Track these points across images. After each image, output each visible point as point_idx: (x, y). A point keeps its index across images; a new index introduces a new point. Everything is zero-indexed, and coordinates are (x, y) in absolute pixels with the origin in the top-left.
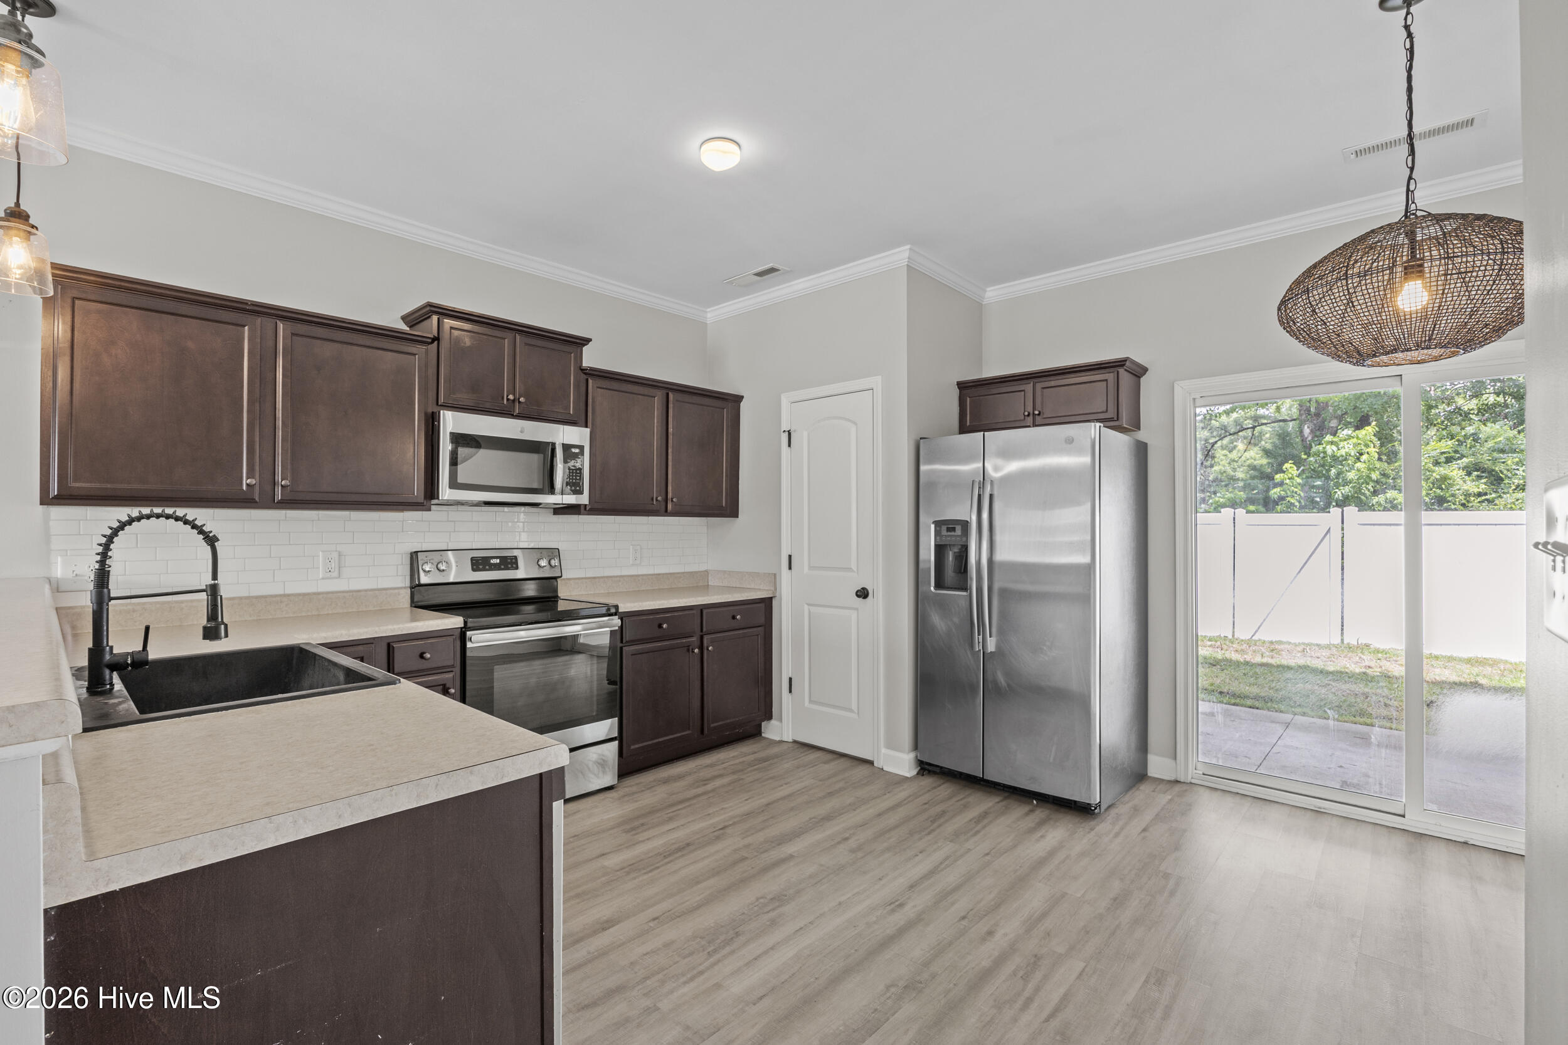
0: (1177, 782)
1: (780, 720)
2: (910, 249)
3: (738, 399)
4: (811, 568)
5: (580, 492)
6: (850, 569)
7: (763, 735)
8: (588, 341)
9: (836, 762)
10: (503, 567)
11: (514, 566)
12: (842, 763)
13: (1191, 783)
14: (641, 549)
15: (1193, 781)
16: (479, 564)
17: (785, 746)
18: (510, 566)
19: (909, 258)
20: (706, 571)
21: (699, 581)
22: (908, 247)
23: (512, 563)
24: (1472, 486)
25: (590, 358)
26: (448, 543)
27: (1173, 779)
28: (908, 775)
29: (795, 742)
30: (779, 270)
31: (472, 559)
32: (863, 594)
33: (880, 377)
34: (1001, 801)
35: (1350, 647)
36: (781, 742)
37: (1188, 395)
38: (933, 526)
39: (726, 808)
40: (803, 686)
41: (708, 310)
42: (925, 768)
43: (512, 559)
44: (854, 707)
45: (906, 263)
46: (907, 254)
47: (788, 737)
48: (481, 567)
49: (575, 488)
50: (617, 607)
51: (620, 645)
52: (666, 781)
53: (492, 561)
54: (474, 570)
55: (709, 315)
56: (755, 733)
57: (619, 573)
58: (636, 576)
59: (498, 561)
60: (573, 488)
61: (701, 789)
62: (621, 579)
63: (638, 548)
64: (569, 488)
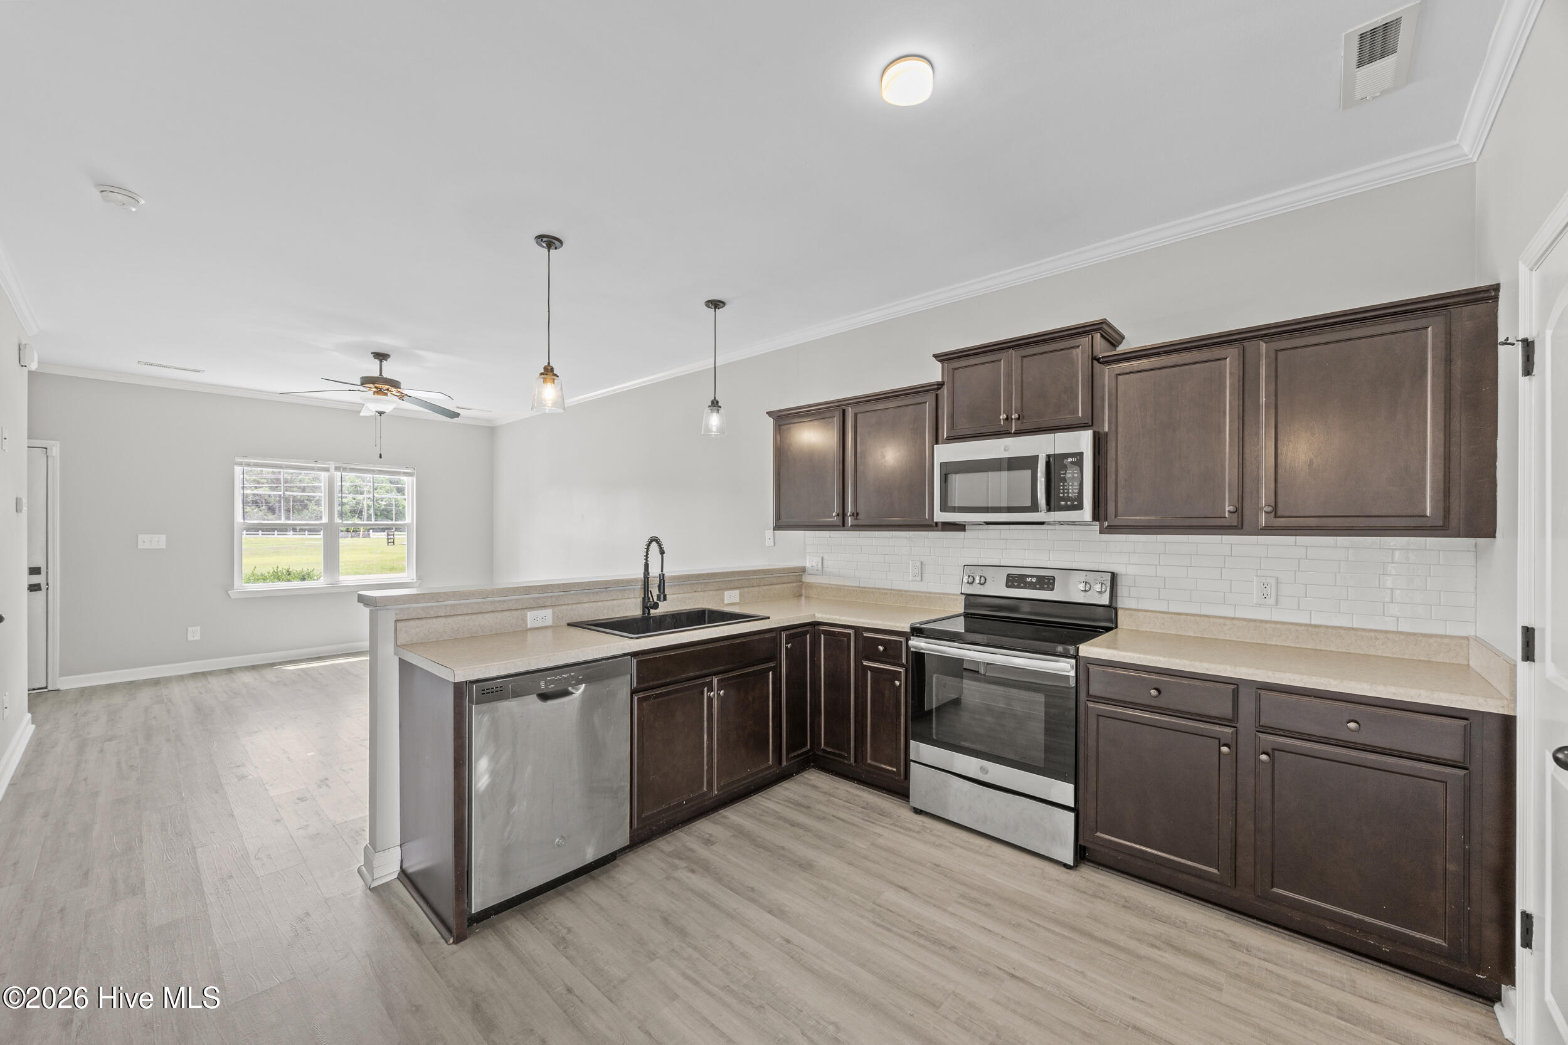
5: (1080, 507)
10: (1038, 586)
11: (1051, 586)
14: (1277, 583)
16: (1014, 581)
18: (1046, 586)
23: (1049, 583)
31: (1008, 575)
43: (1049, 580)
48: (1016, 584)
49: (1072, 503)
53: (1029, 580)
54: (1008, 586)
57: (1229, 613)
58: (1262, 621)
59: (1034, 580)
60: (1069, 503)
61: (1132, 944)
62: (1228, 622)
63: (1273, 581)
64: (1063, 503)
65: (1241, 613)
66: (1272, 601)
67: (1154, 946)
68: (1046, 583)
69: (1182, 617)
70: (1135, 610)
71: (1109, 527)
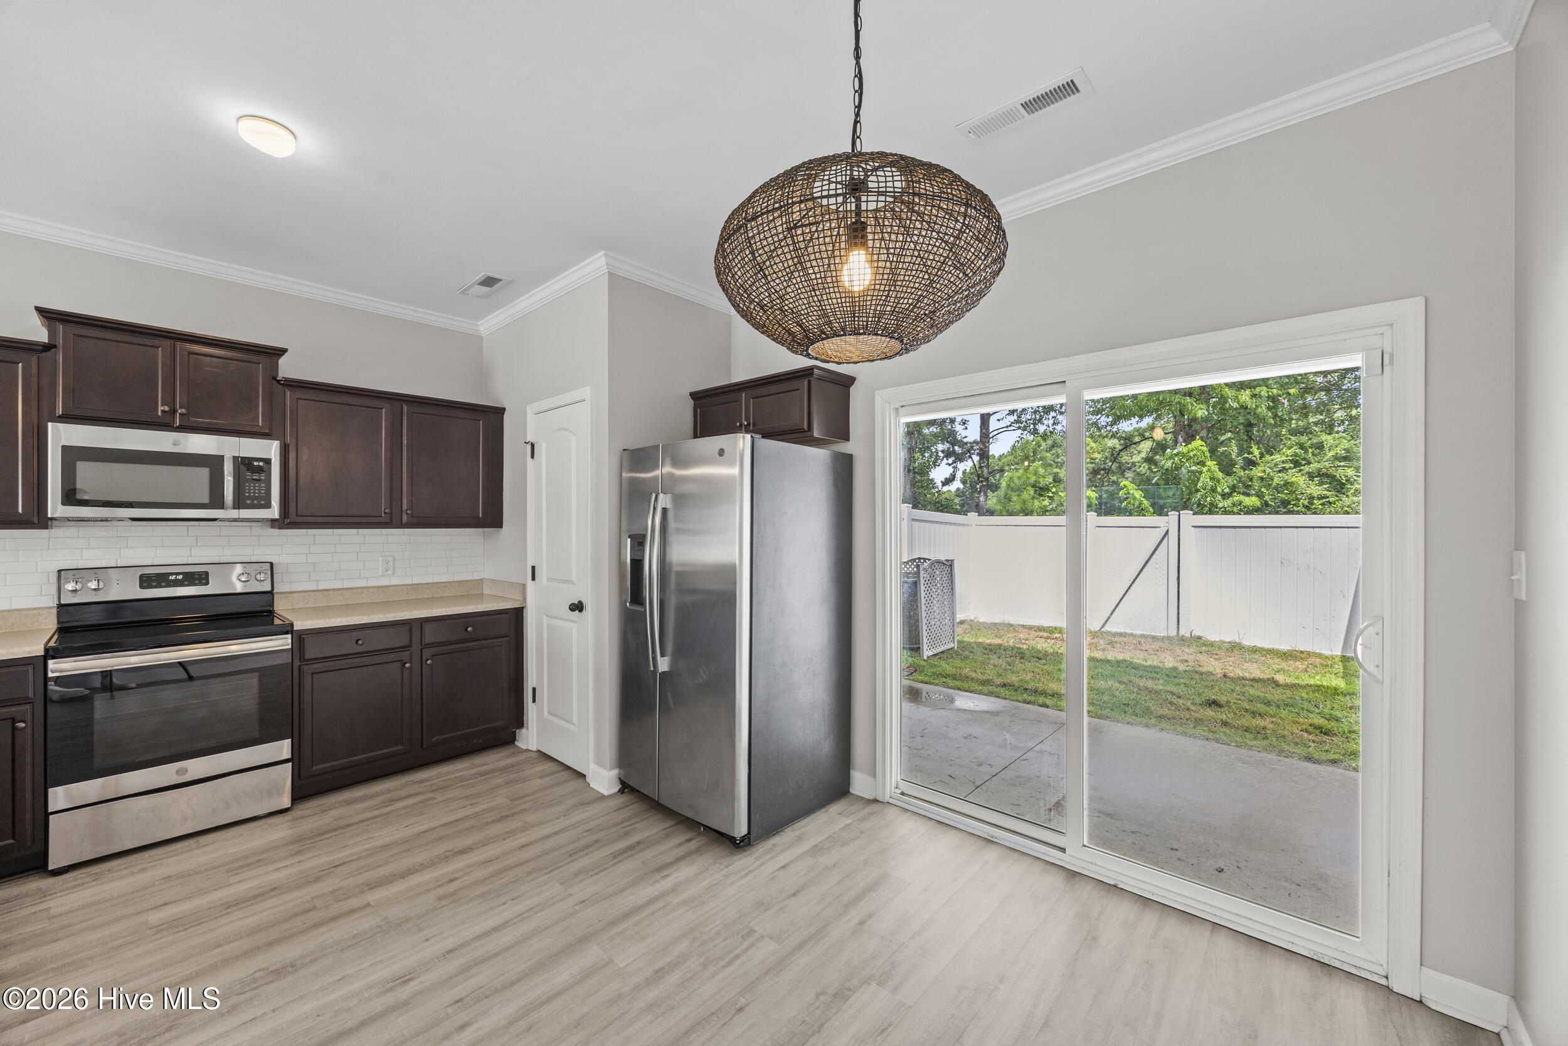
0: (876, 801)
1: (527, 728)
2: (605, 255)
3: (501, 411)
4: (549, 579)
5: (268, 506)
6: (571, 582)
7: (516, 743)
8: (284, 351)
9: (563, 773)
10: (186, 583)
11: (204, 581)
12: (565, 774)
13: (888, 803)
14: (394, 560)
15: (891, 801)
16: (146, 581)
17: (530, 755)
18: (197, 582)
19: (607, 264)
20: (481, 580)
21: (473, 588)
22: (602, 253)
24: (1316, 490)
25: (287, 368)
26: (117, 560)
27: (872, 798)
28: (606, 793)
29: (539, 751)
30: (500, 280)
31: (141, 575)
32: (578, 607)
33: (589, 387)
34: (675, 825)
35: (1182, 639)
36: (527, 750)
37: (887, 404)
38: (629, 540)
39: (373, 838)
40: (544, 696)
41: (479, 323)
42: (625, 787)
43: (202, 575)
44: (575, 720)
45: (607, 270)
46: (603, 261)
47: (533, 747)
48: (154, 584)
49: (259, 502)
50: (292, 625)
51: (299, 663)
52: (349, 803)
53: (171, 578)
54: (141, 587)
55: (482, 329)
56: (508, 740)
57: (364, 584)
58: (386, 586)
59: (180, 577)
60: (255, 502)
61: (376, 813)
62: (365, 591)
63: (391, 559)
64: (249, 502)
65: (372, 583)
66: (390, 572)
67: (387, 806)
68: (201, 578)
69: (331, 592)
70: (290, 592)
71: (288, 524)
